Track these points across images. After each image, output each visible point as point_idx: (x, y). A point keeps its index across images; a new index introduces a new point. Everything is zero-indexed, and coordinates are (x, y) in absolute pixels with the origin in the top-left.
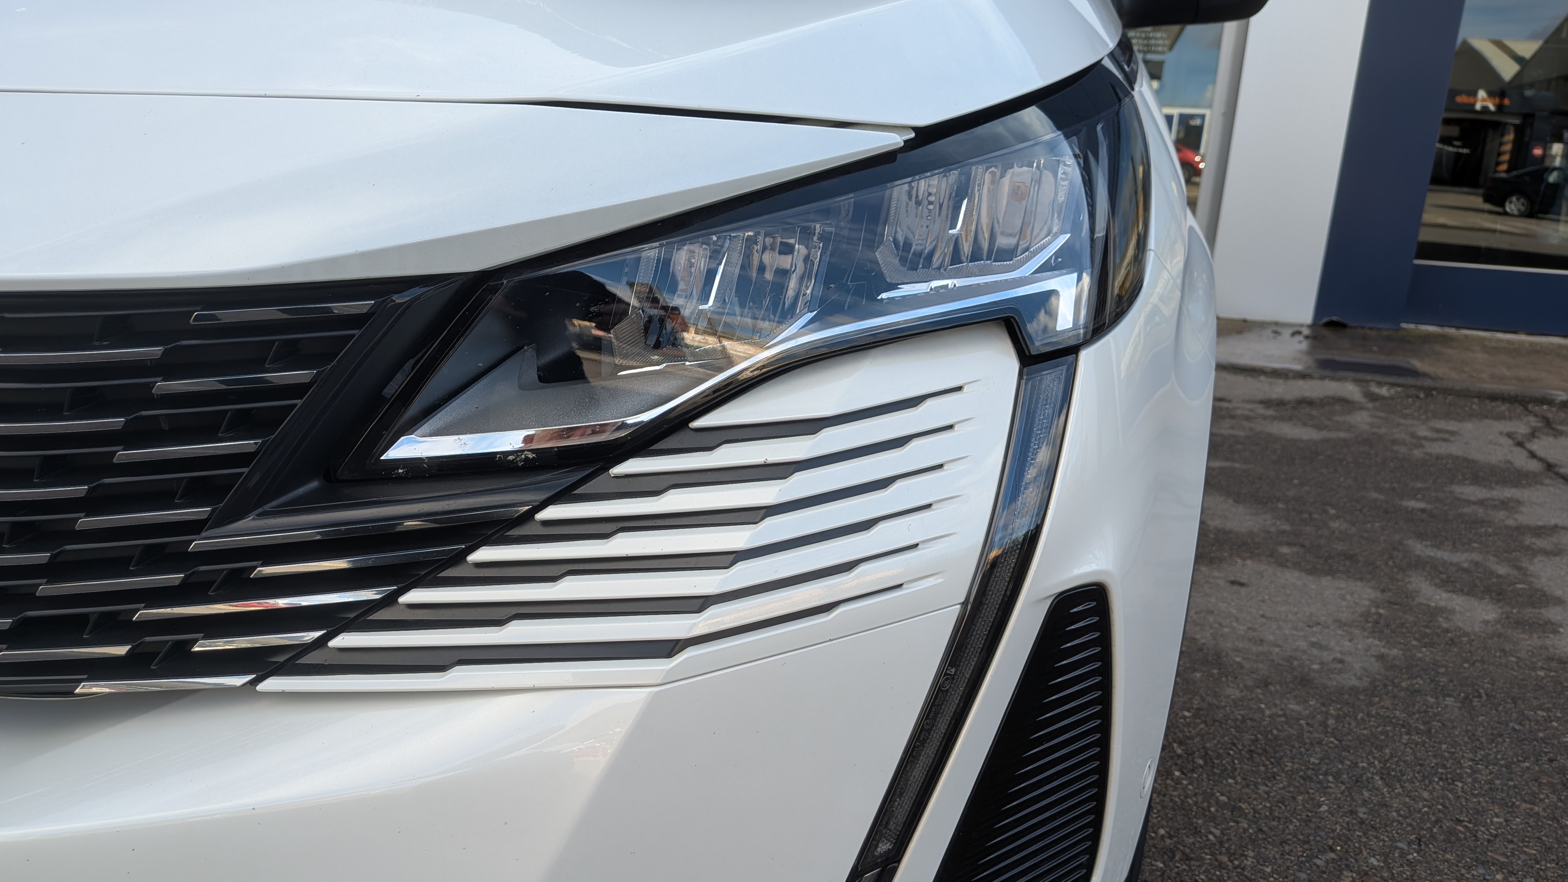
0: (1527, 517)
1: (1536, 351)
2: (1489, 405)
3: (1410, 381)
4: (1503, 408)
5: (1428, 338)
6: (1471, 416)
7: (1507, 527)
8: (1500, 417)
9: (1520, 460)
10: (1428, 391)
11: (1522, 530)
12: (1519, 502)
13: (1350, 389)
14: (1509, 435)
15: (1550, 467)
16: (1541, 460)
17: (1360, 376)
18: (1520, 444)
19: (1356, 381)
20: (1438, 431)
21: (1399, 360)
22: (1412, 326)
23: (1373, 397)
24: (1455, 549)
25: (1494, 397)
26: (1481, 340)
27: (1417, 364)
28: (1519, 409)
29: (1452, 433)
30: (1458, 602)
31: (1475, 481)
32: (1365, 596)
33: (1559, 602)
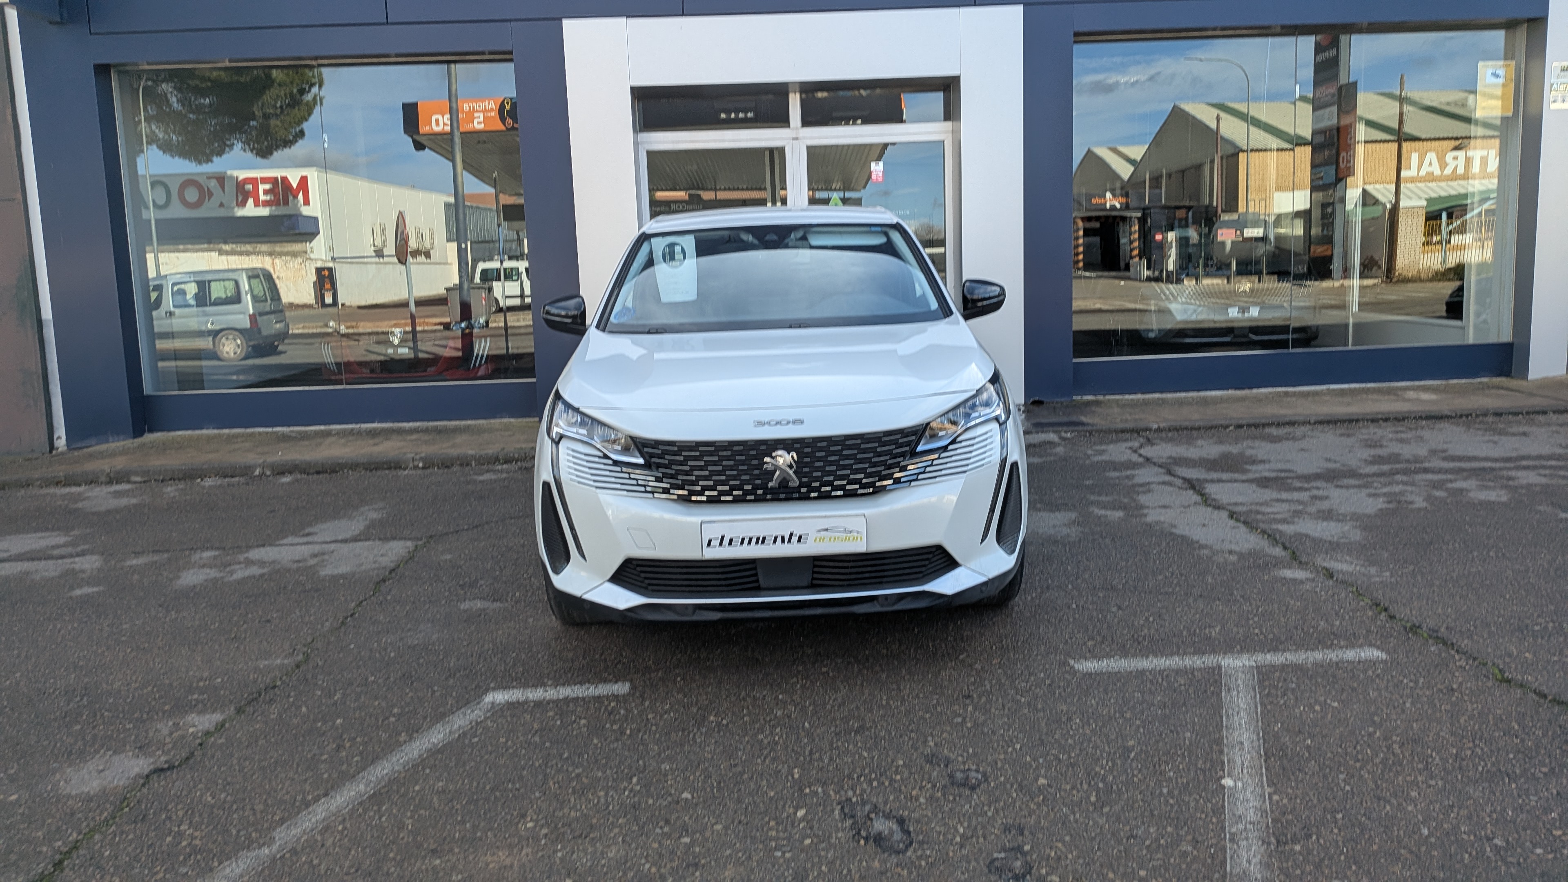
0: (1138, 480)
1: (1145, 403)
2: (1120, 435)
3: (1080, 428)
4: (1128, 435)
5: (1088, 404)
6: (1112, 442)
7: (1128, 485)
8: (1126, 440)
9: (1135, 458)
10: (1091, 433)
11: (1134, 486)
12: (1134, 475)
13: (1052, 437)
14: (1130, 448)
15: (1148, 459)
16: (1144, 457)
17: (1056, 429)
18: (1135, 451)
19: (1055, 432)
20: (1097, 450)
21: (1074, 418)
22: (1079, 398)
23: (1064, 439)
24: (1107, 496)
25: (1123, 431)
26: (1117, 401)
27: (1083, 419)
28: (1135, 435)
29: (1104, 451)
30: (1109, 513)
31: (1115, 469)
32: (1073, 515)
33: (1148, 507)
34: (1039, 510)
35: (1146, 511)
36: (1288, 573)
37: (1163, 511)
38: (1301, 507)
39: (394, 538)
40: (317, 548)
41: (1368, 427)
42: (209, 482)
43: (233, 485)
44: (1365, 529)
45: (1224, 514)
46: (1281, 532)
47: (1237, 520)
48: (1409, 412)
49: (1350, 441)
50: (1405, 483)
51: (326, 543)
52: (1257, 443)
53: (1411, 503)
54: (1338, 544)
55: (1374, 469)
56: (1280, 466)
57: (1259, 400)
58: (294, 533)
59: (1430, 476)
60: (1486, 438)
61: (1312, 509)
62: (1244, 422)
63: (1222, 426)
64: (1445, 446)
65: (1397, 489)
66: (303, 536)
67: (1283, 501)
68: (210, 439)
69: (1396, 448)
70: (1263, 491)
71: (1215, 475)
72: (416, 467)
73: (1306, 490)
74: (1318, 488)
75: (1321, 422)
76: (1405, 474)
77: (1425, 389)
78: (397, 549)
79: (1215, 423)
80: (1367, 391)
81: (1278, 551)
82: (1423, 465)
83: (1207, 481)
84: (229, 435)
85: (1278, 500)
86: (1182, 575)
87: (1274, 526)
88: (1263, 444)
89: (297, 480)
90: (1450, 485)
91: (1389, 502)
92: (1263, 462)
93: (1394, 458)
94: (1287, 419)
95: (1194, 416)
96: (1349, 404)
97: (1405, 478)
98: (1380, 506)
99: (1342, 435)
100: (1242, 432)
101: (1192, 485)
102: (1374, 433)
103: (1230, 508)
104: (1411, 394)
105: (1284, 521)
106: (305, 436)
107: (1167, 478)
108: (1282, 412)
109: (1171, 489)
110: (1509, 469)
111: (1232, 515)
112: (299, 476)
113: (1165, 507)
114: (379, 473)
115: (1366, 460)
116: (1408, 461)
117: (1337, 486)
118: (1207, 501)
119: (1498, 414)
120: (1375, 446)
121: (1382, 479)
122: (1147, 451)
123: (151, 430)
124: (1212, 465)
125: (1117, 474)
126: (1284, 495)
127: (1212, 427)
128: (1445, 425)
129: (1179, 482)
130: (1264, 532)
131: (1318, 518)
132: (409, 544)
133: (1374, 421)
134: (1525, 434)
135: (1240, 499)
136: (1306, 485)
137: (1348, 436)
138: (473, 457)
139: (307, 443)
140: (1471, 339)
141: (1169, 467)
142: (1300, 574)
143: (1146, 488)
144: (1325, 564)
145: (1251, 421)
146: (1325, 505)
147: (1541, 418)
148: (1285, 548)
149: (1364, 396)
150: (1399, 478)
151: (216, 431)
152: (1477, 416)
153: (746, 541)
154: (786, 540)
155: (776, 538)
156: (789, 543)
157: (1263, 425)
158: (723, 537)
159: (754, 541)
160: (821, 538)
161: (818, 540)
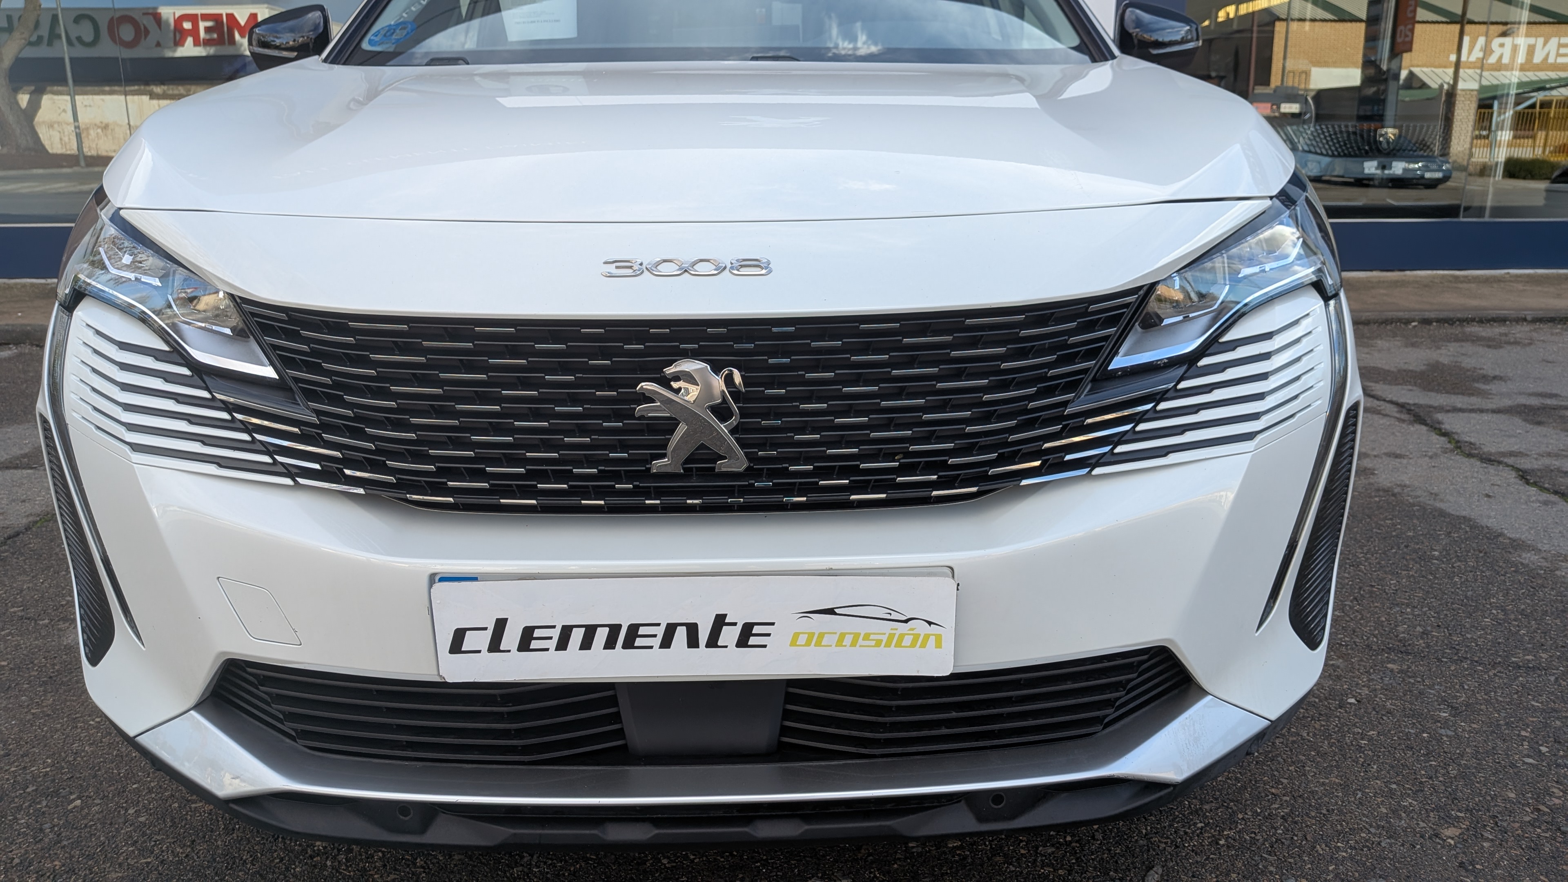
37: (1394, 463)
45: (1509, 475)
47: (1542, 488)
52: (1470, 349)
56: (1532, 387)
62: (1433, 315)
63: (1400, 320)
70: (1540, 430)
83: (1433, 408)
92: (1499, 379)
100: (1435, 330)
101: (1414, 416)
103: (1510, 461)
111: (1523, 477)
118: (1460, 446)
135: (1514, 446)
145: (1442, 315)
153: (577, 636)
154: (703, 637)
155: (671, 629)
156: (713, 642)
157: (1459, 320)
158: (501, 625)
159: (601, 635)
160: (811, 635)
161: (802, 639)
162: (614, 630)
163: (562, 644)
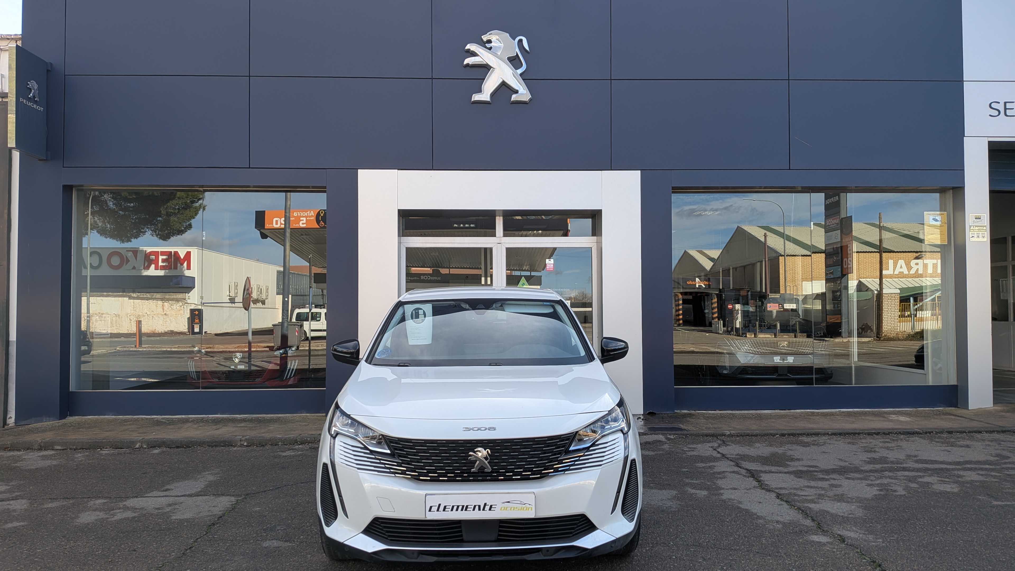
0: (717, 470)
1: (722, 417)
2: (706, 438)
3: (680, 432)
4: (710, 438)
5: (684, 415)
6: (701, 442)
7: (711, 473)
8: (709, 442)
9: (715, 454)
10: (686, 436)
11: (714, 473)
12: (714, 466)
13: (661, 437)
14: (712, 447)
15: (723, 455)
16: (721, 453)
17: (663, 432)
18: (715, 450)
19: (662, 434)
20: (690, 448)
21: (676, 425)
22: (678, 411)
23: (669, 439)
24: (696, 480)
25: (707, 435)
26: (702, 414)
27: (682, 426)
28: (715, 439)
29: (695, 448)
30: (698, 492)
31: (702, 462)
32: (674, 493)
33: (723, 489)
34: (652, 488)
35: (722, 491)
36: (815, 538)
37: (733, 491)
38: (823, 492)
39: (223, 495)
40: (171, 500)
41: (865, 439)
42: (105, 452)
43: (121, 454)
44: (865, 508)
45: (773, 495)
46: (810, 508)
47: (782, 500)
48: (893, 429)
49: (854, 447)
50: (890, 477)
51: (178, 496)
52: (795, 447)
53: (895, 491)
54: (847, 518)
55: (870, 467)
56: (809, 463)
57: (795, 417)
58: (157, 489)
59: (907, 473)
60: (943, 448)
61: (830, 494)
62: (786, 432)
63: (771, 434)
64: (916, 453)
65: (885, 481)
66: (163, 491)
67: (812, 487)
68: (109, 421)
69: (884, 453)
70: (798, 479)
71: (767, 468)
72: (242, 445)
73: (827, 480)
74: (834, 479)
75: (835, 434)
76: (890, 471)
77: (902, 414)
78: (225, 502)
79: (766, 432)
80: (865, 414)
81: (808, 522)
82: (902, 466)
83: (762, 472)
84: (122, 420)
85: (808, 487)
86: (745, 537)
87: (806, 505)
88: (798, 447)
89: (164, 452)
90: (920, 480)
91: (881, 490)
92: (798, 460)
93: (883, 460)
94: (813, 431)
95: (754, 427)
96: (853, 422)
97: (891, 474)
98: (875, 493)
99: (849, 443)
100: (785, 439)
101: (752, 474)
102: (870, 443)
103: (777, 491)
104: (893, 417)
105: (812, 501)
106: (172, 422)
107: (736, 469)
108: (810, 426)
109: (739, 476)
110: (959, 470)
111: (778, 496)
112: (165, 449)
113: (735, 489)
114: (218, 448)
115: (865, 461)
116: (892, 462)
117: (847, 478)
118: (762, 486)
119: (950, 432)
120: (871, 451)
121: (876, 475)
122: (722, 450)
123: (71, 415)
124: (765, 460)
125: (703, 465)
126: (813, 483)
127: (765, 435)
128: (916, 438)
129: (743, 472)
130: (799, 509)
131: (835, 500)
132: (233, 499)
133: (869, 434)
134: (968, 446)
135: (784, 485)
136: (826, 477)
137: (853, 444)
138: (280, 439)
139: (172, 427)
140: (931, 382)
141: (737, 461)
142: (823, 539)
143: (722, 475)
144: (839, 532)
145: (790, 432)
146: (839, 491)
147: (978, 436)
148: (813, 520)
149: (863, 417)
150: (887, 473)
151: (114, 417)
152: (937, 433)
153: (455, 508)
154: (482, 508)
155: (475, 506)
156: (484, 509)
157: (798, 434)
158: (440, 505)
159: (460, 508)
160: (505, 508)
161: (503, 509)
162: (463, 506)
163: (452, 510)
